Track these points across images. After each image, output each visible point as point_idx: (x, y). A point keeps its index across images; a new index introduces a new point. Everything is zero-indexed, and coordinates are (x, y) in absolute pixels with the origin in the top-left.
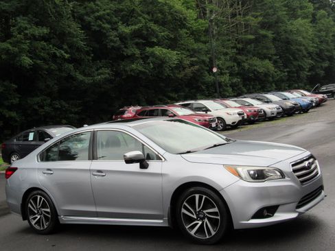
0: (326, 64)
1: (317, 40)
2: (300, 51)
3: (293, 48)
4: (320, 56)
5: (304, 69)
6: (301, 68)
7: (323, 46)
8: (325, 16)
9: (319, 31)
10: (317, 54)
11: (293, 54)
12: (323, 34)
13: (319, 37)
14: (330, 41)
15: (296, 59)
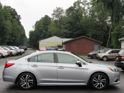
0: (14, 38)
1: (12, 29)
2: (7, 32)
3: (5, 30)
4: (12, 35)
5: (7, 39)
6: (6, 38)
7: (14, 32)
8: (15, 21)
9: (13, 26)
10: (11, 34)
11: (4, 33)
12: (14, 27)
13: (13, 28)
14: (16, 30)
15: (5, 35)
